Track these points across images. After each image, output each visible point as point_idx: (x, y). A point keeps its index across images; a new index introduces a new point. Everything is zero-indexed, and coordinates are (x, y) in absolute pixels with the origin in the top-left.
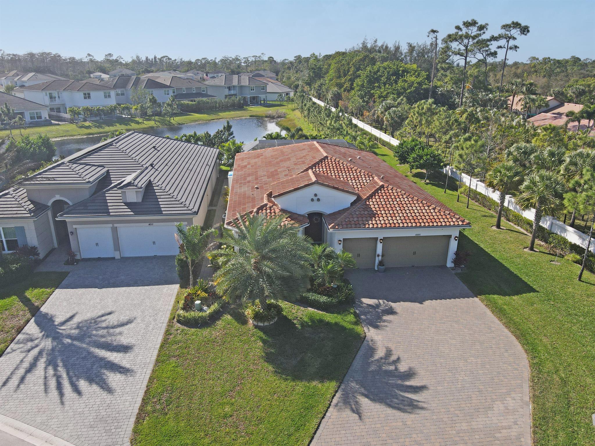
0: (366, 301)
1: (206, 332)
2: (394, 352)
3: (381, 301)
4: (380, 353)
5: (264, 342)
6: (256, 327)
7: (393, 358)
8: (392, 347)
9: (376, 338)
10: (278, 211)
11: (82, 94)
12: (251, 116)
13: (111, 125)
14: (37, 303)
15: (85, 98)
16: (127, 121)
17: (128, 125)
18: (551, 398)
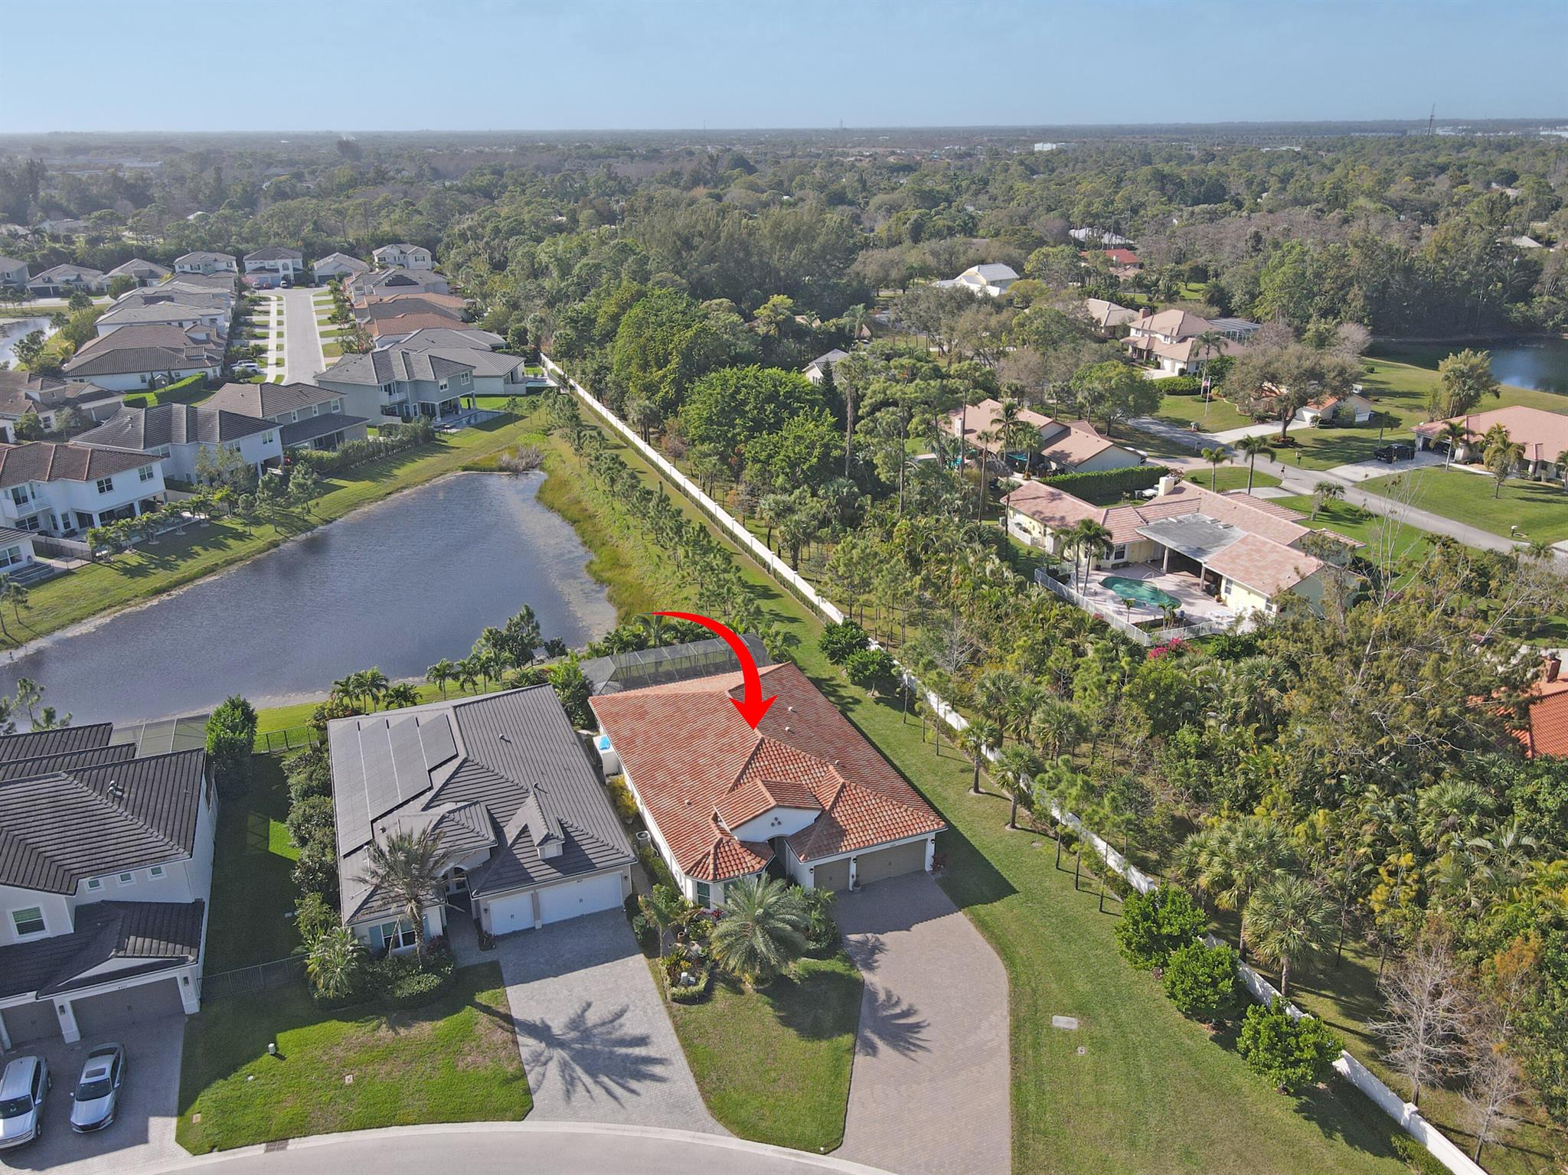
0: (853, 937)
1: (709, 1006)
2: (894, 992)
3: (869, 935)
4: (882, 996)
5: (772, 1006)
6: (758, 991)
7: (895, 999)
8: (890, 986)
9: (875, 979)
10: (737, 847)
11: (94, 485)
12: (465, 469)
13: (188, 555)
14: (502, 1010)
15: (101, 490)
16: (211, 535)
17: (220, 546)
18: (1024, 1009)
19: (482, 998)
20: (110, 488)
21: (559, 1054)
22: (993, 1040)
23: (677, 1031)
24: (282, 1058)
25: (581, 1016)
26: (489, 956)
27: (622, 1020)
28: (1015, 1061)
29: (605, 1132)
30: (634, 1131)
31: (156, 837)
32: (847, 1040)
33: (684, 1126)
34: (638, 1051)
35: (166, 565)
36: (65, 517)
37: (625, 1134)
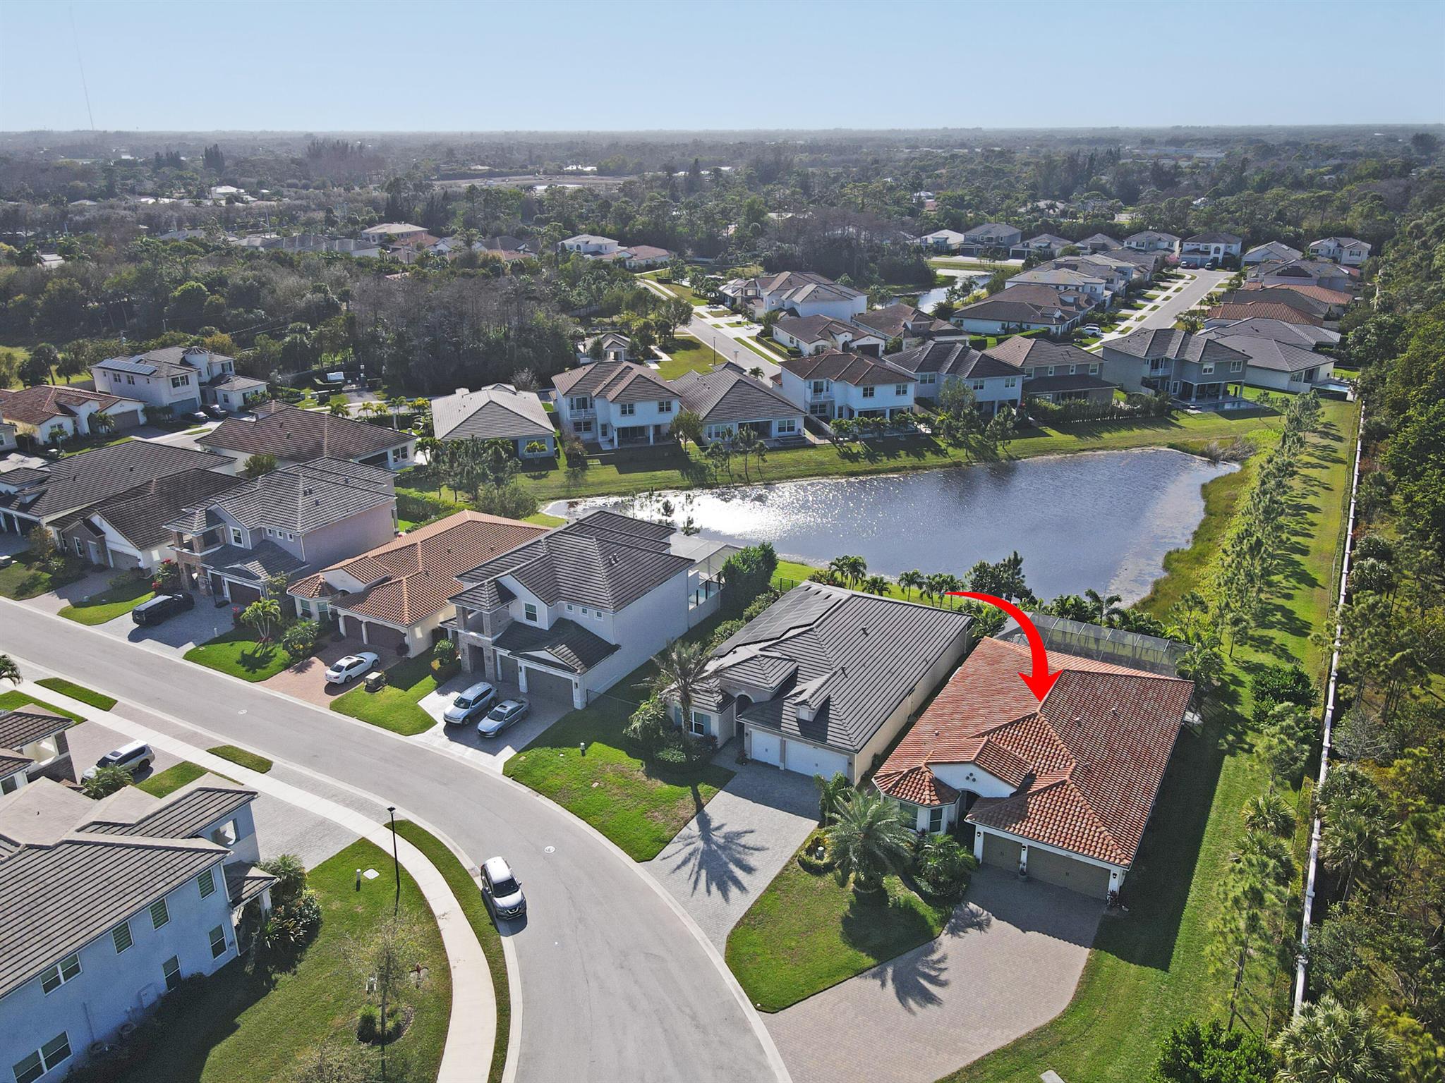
0: (972, 906)
1: (814, 879)
2: (949, 961)
3: (985, 912)
4: (935, 957)
5: (852, 906)
6: (853, 891)
7: (942, 966)
8: (952, 955)
9: (946, 942)
10: (927, 779)
11: (861, 390)
12: (1171, 446)
13: (892, 454)
14: (703, 801)
15: (865, 395)
16: (919, 445)
17: (920, 455)
18: (1033, 1045)
19: (702, 788)
20: (872, 395)
21: (700, 844)
22: (975, 1044)
23: (776, 878)
24: (583, 754)
25: (739, 834)
26: (735, 768)
27: (756, 853)
28: (969, 1069)
29: (666, 900)
30: (678, 911)
31: (606, 595)
32: (869, 961)
33: (707, 930)
34: (739, 873)
35: (871, 457)
36: (841, 409)
37: (673, 909)
